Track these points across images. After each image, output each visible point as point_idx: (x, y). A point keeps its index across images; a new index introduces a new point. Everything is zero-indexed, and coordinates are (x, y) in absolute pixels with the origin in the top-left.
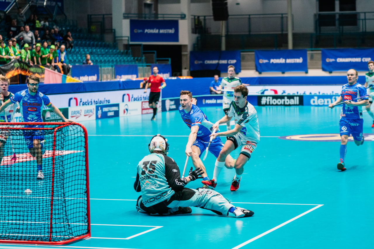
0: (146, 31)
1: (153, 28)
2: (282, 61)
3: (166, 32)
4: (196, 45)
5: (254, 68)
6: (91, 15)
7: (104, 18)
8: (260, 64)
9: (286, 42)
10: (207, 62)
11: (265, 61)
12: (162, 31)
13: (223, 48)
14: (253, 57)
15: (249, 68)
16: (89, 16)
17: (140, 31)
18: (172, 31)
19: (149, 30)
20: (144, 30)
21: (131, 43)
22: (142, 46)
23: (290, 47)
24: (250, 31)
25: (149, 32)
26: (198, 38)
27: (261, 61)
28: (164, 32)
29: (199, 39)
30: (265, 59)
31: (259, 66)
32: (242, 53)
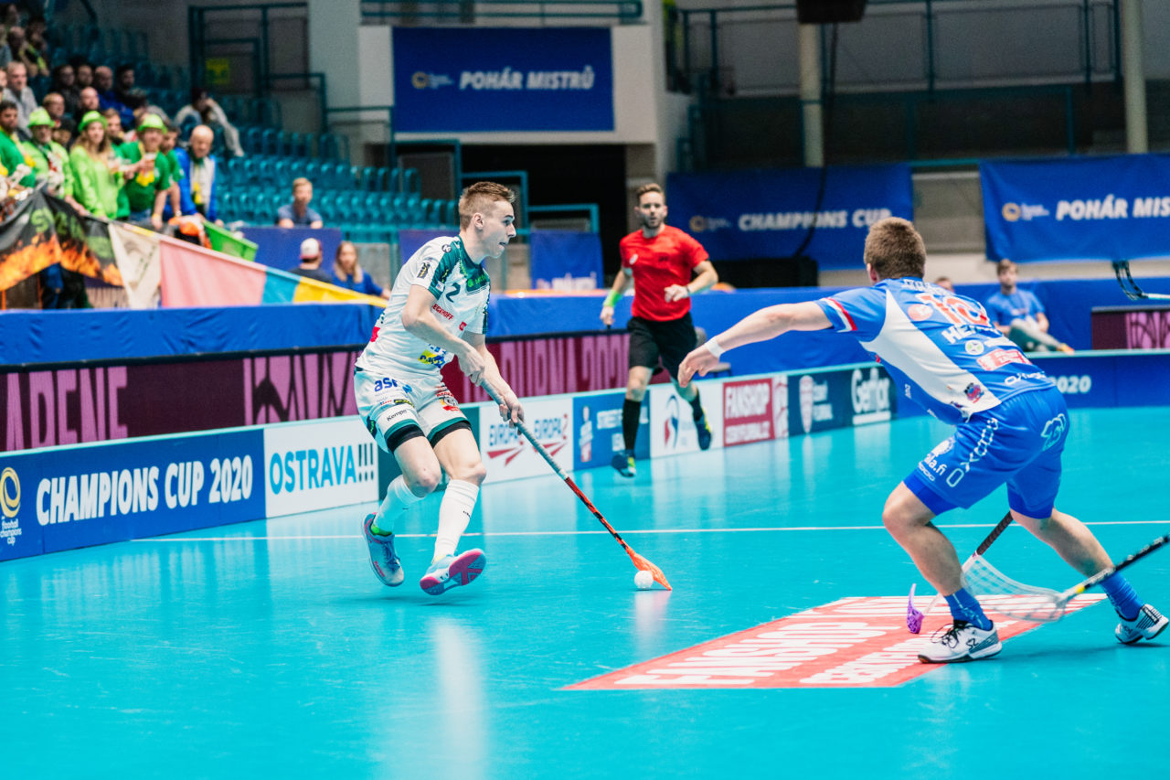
0: (466, 79)
1: (495, 66)
2: (1113, 208)
3: (555, 86)
4: (686, 147)
5: (982, 244)
6: (201, 11)
7: (265, 23)
8: (1007, 227)
9: (1118, 123)
10: (748, 223)
11: (1033, 211)
12: (537, 81)
13: (815, 155)
14: (974, 193)
15: (957, 245)
16: (196, 14)
17: (438, 81)
18: (581, 80)
19: (479, 75)
20: (457, 79)
21: (402, 137)
22: (458, 150)
23: (1138, 141)
24: (931, 76)
25: (477, 86)
26: (691, 109)
27: (1011, 212)
28: (547, 86)
29: (697, 115)
30: (1032, 202)
31: (1001, 237)
32: (917, 177)
